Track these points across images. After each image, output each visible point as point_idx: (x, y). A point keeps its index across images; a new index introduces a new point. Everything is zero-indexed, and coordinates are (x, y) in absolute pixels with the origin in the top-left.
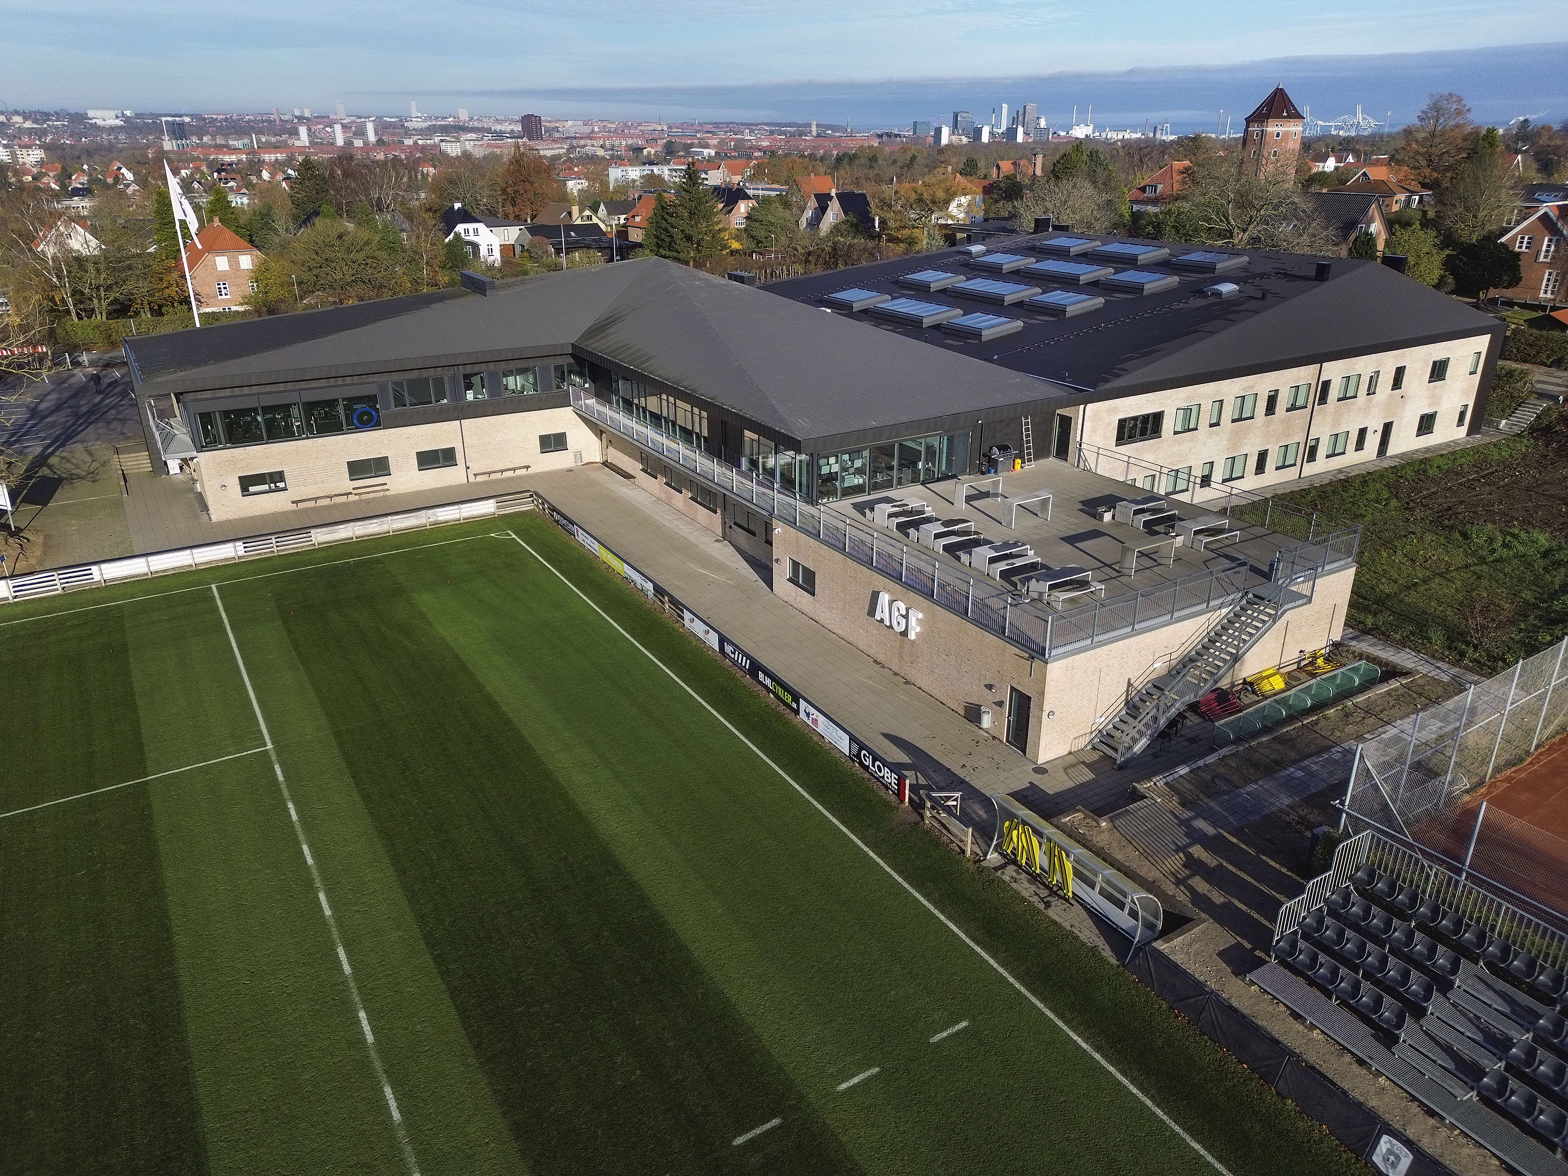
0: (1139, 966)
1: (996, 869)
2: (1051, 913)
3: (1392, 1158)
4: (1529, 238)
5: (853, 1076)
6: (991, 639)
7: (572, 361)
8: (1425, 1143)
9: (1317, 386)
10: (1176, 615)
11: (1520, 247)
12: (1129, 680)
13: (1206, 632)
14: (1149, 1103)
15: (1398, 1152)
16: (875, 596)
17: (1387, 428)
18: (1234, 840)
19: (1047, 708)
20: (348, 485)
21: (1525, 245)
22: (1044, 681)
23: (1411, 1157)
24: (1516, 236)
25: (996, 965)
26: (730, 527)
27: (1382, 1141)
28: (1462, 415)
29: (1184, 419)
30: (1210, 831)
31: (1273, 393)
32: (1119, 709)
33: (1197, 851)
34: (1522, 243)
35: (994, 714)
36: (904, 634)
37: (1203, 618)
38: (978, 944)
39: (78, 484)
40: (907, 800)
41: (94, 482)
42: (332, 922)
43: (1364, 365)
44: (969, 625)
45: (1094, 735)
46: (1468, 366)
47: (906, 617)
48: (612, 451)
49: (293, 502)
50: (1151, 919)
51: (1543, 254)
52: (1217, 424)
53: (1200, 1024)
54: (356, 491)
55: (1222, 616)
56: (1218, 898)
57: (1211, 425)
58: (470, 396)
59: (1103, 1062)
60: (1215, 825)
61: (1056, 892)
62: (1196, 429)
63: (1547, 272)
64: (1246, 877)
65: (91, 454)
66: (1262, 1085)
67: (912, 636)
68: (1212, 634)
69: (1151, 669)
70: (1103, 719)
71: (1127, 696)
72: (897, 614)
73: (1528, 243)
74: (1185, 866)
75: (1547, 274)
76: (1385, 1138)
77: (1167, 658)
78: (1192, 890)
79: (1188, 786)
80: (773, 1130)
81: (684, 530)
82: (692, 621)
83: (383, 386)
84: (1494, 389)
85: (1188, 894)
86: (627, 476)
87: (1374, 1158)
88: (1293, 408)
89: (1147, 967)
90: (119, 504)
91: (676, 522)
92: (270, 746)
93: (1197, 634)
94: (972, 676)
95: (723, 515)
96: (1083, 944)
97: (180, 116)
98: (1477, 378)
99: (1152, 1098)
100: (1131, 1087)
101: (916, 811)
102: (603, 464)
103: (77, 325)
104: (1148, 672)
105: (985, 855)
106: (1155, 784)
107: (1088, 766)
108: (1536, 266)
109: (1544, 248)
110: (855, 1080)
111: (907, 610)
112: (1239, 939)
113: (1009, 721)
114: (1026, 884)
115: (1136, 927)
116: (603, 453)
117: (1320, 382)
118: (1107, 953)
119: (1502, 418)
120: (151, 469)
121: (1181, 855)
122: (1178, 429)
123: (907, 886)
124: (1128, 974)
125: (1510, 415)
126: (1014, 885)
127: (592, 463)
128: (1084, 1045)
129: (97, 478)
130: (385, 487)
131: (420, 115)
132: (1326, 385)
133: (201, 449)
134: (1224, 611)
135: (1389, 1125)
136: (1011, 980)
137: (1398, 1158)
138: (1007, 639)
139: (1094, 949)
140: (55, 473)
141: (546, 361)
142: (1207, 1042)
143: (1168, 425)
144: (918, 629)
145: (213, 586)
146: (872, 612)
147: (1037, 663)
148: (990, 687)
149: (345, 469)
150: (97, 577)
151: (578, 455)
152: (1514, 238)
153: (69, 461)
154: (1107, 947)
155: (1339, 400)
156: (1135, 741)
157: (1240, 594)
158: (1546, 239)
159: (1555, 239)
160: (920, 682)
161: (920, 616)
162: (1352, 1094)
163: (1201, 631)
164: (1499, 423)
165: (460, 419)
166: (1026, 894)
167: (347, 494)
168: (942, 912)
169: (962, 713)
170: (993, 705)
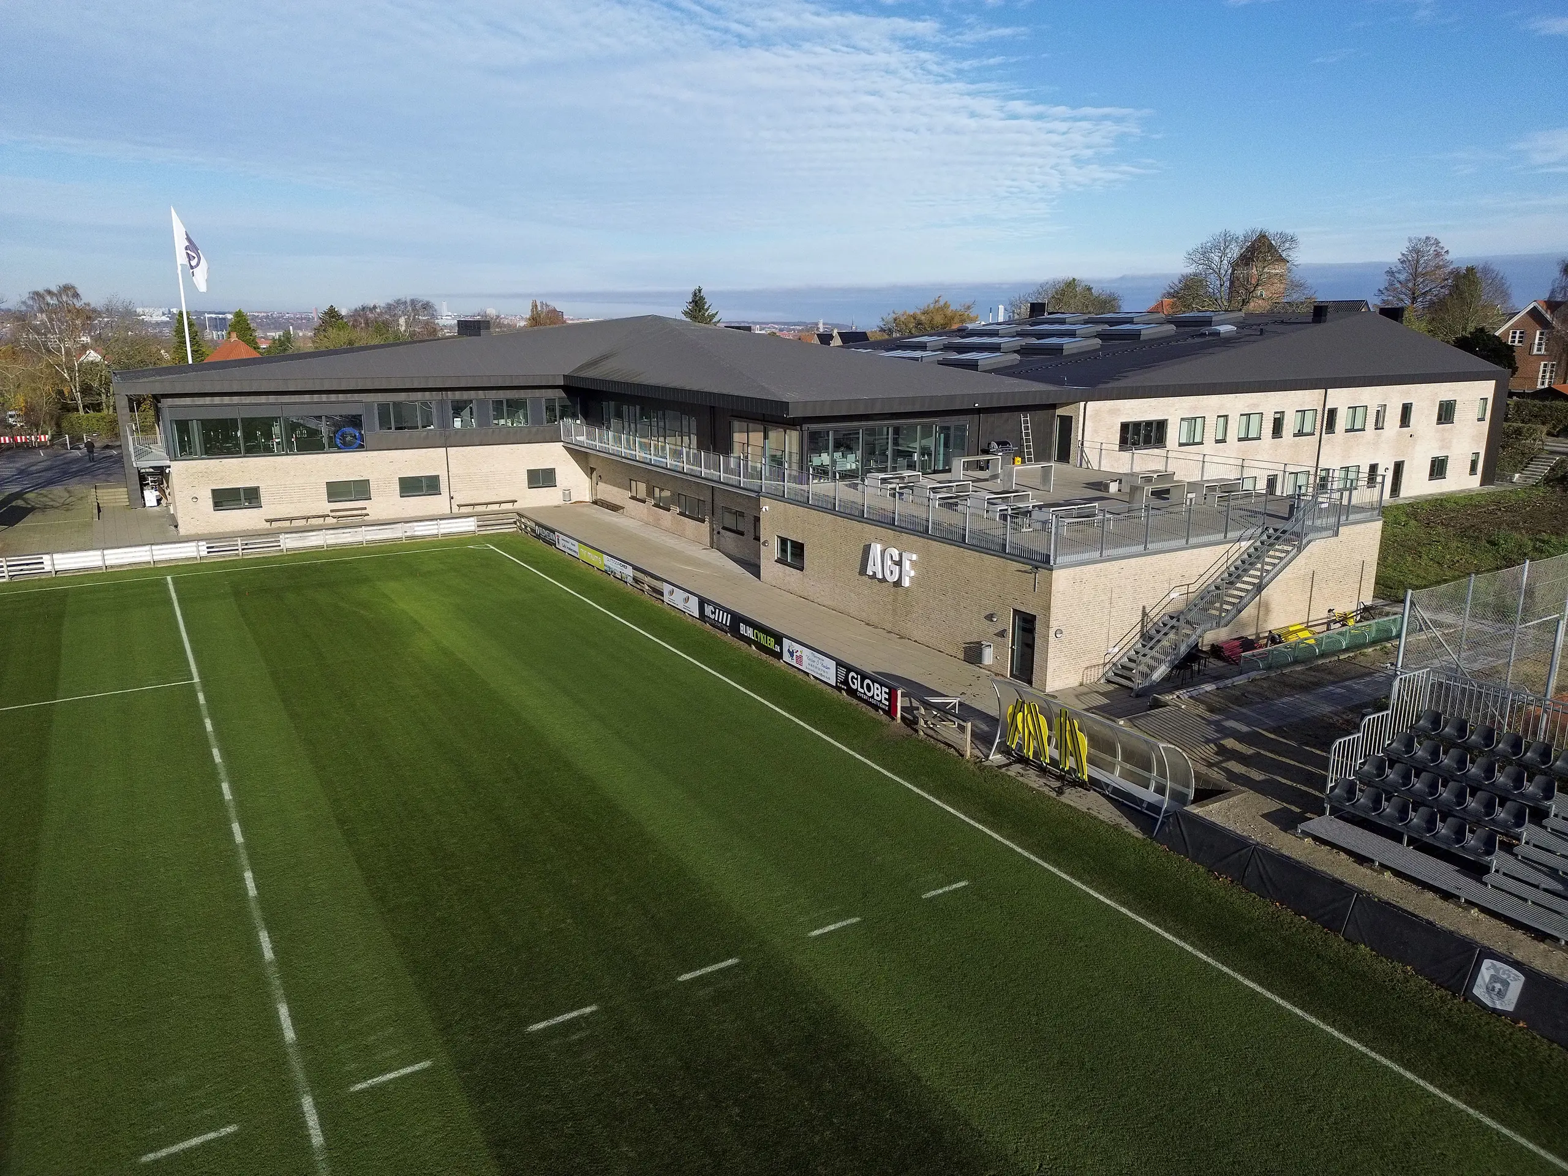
0: (1170, 833)
1: (1000, 767)
2: (1064, 799)
3: (1498, 986)
4: (1521, 333)
5: (828, 924)
6: (991, 561)
7: (564, 395)
8: (1538, 964)
9: (1324, 413)
10: (1193, 541)
11: (1514, 342)
12: (1144, 608)
13: (1225, 567)
14: (1189, 948)
15: (1505, 977)
16: (867, 550)
17: (1398, 467)
18: (1272, 736)
19: (1054, 624)
20: (326, 507)
21: (1517, 339)
22: (1049, 593)
23: (1523, 978)
24: (1508, 330)
25: (1000, 839)
26: (719, 533)
27: (1483, 968)
28: (1473, 465)
29: (1189, 430)
30: (1245, 729)
31: (1278, 416)
32: (1134, 641)
33: (1230, 743)
34: (1514, 337)
35: (996, 648)
36: (898, 584)
37: (1221, 549)
38: (979, 822)
39: (50, 512)
40: (899, 715)
41: (68, 510)
42: (232, 804)
43: (1370, 396)
44: (968, 553)
45: (1108, 667)
46: (1476, 413)
47: (899, 563)
48: (602, 486)
49: (267, 521)
50: (1180, 788)
51: (1536, 347)
52: (1223, 441)
53: (1246, 881)
54: (333, 514)
55: (1242, 550)
56: (1257, 775)
57: (1217, 441)
58: (458, 423)
59: (1130, 914)
60: (1248, 725)
61: (1070, 780)
62: (1201, 443)
63: (1542, 363)
64: (1288, 761)
65: (68, 492)
66: (1326, 934)
67: (906, 583)
68: (1232, 569)
69: (1167, 599)
70: (1116, 650)
71: (1143, 627)
72: (889, 563)
73: (1520, 337)
74: (1216, 754)
75: (1542, 365)
76: (1487, 963)
77: (1184, 590)
78: (1227, 771)
79: (1217, 699)
80: (730, 968)
81: (671, 542)
82: (671, 593)
83: (368, 406)
84: (1503, 447)
85: (1223, 773)
86: (615, 508)
87: (1477, 991)
88: (1300, 434)
89: (1179, 832)
90: (89, 525)
91: (662, 538)
92: (196, 680)
93: (1216, 567)
94: (971, 611)
95: (711, 523)
96: (1102, 822)
97: (224, 313)
98: (1486, 425)
99: (1192, 944)
100: (1166, 935)
101: (908, 725)
102: (595, 502)
103: (83, 416)
104: (1164, 603)
105: (987, 757)
106: (1178, 697)
107: (1104, 694)
108: (1532, 359)
109: (1537, 341)
110: (832, 927)
111: (901, 555)
112: (1285, 805)
113: (1013, 650)
114: (1034, 778)
115: (1162, 802)
116: (593, 490)
117: (1326, 410)
118: (1132, 829)
119: (1516, 472)
120: (128, 504)
121: (1212, 745)
122: (1183, 440)
123: (898, 779)
124: (1157, 845)
125: (1523, 470)
126: (1021, 779)
127: (581, 502)
128: (1108, 902)
129: (71, 508)
130: (364, 512)
131: (450, 314)
132: (1332, 413)
133: (175, 458)
134: (1245, 544)
135: (1489, 948)
136: (1019, 850)
137: (1506, 984)
138: (1009, 556)
139: (1116, 827)
140: (29, 504)
141: (537, 393)
142: (1255, 898)
143: (1172, 435)
144: (912, 573)
145: (169, 578)
146: (863, 571)
147: (1042, 573)
148: (990, 617)
149: (324, 490)
150: (48, 567)
151: (567, 493)
152: (1507, 331)
153: (46, 496)
154: (1131, 825)
155: (1347, 431)
156: (1153, 669)
157: (1260, 530)
158: (1538, 333)
159: (1546, 331)
160: (917, 634)
161: (914, 557)
162: (1440, 923)
163: (1219, 563)
164: (1512, 477)
165: (446, 447)
166: (1035, 786)
167: (324, 516)
168: (939, 798)
169: (962, 656)
170: (995, 638)
